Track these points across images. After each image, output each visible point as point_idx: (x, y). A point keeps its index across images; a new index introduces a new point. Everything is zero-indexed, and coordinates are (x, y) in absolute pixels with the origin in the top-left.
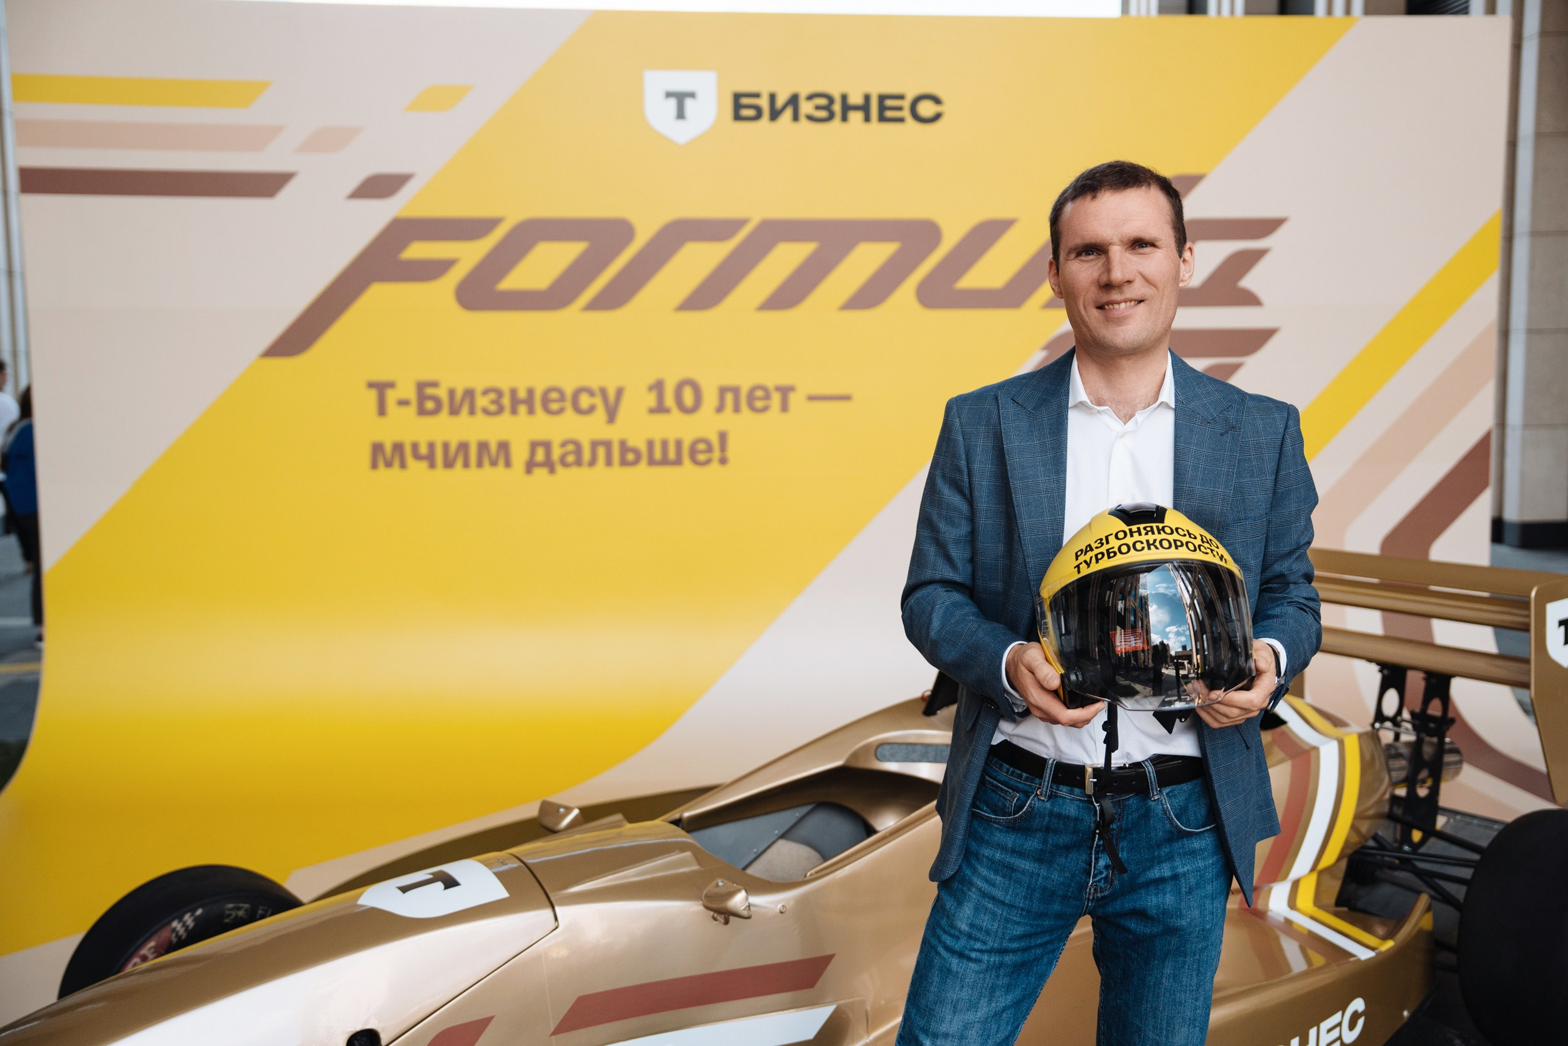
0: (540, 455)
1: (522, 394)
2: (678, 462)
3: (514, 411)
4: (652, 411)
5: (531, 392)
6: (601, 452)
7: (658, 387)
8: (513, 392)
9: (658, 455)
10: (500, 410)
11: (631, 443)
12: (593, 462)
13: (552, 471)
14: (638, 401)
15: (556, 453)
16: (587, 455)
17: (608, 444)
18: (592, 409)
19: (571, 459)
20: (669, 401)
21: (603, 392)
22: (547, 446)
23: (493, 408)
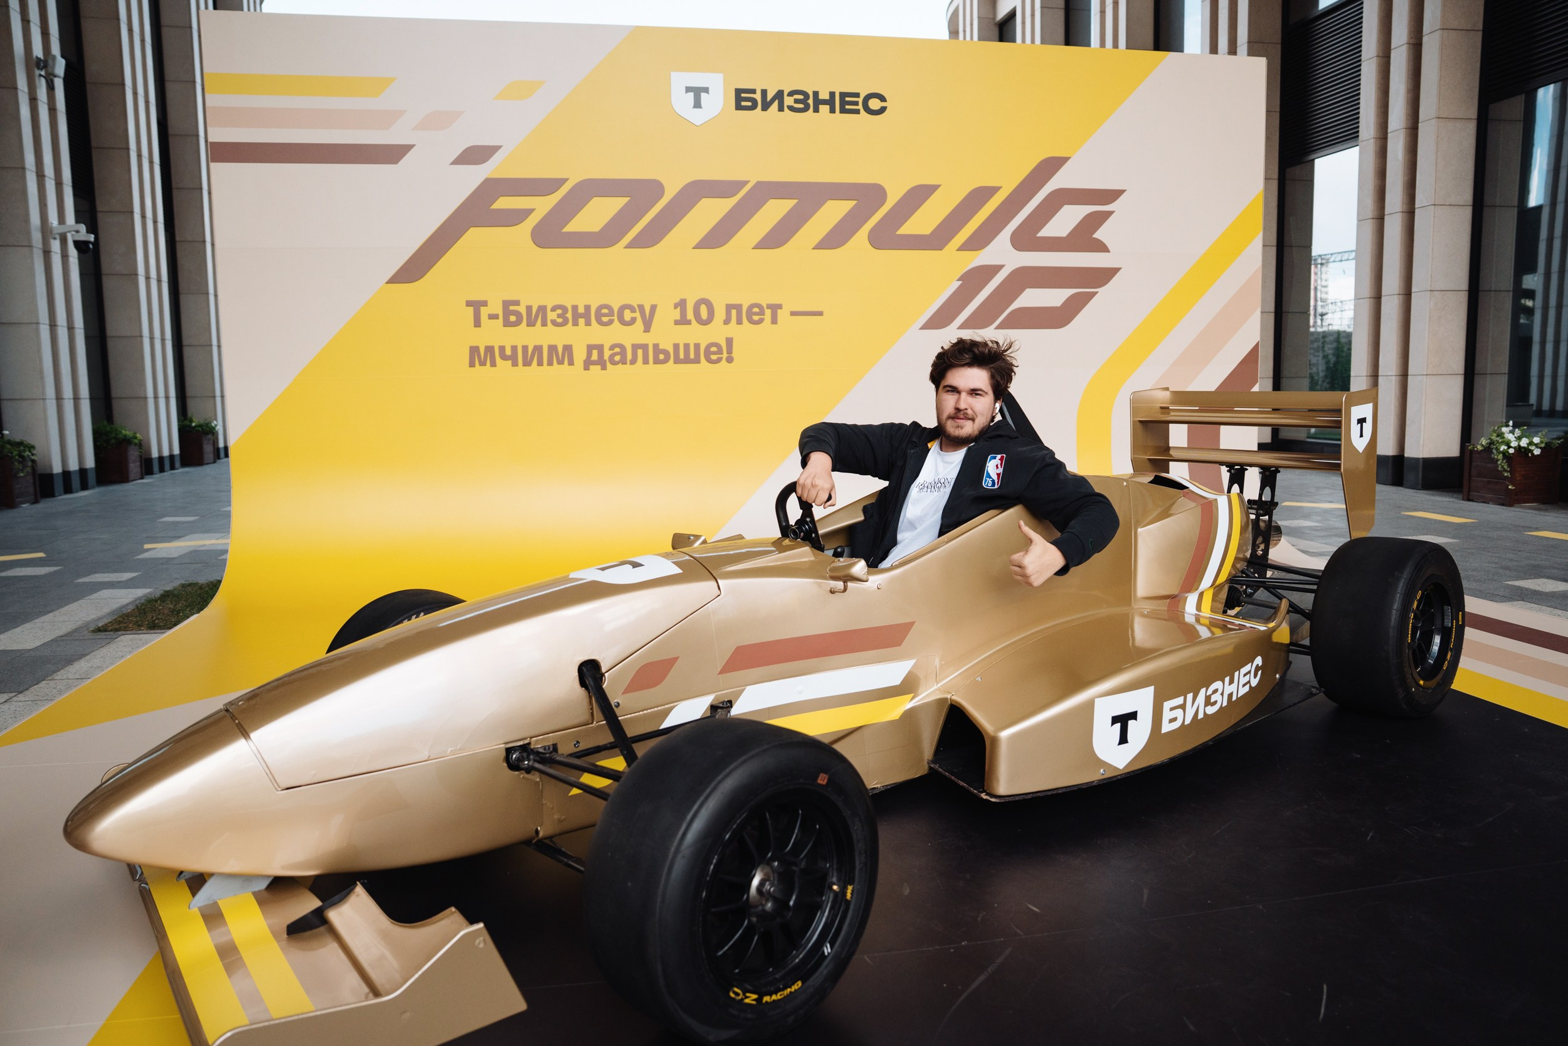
0: (595, 356)
1: (581, 310)
2: (697, 361)
3: (575, 324)
4: (677, 323)
5: (588, 308)
6: (640, 352)
7: (682, 304)
8: (575, 308)
9: (682, 356)
10: (565, 323)
11: (660, 348)
12: (633, 361)
13: (604, 368)
14: (666, 315)
15: (607, 354)
16: (629, 356)
17: (644, 347)
18: (633, 321)
19: (617, 358)
20: (690, 315)
21: (641, 308)
22: (600, 348)
23: (560, 320)
